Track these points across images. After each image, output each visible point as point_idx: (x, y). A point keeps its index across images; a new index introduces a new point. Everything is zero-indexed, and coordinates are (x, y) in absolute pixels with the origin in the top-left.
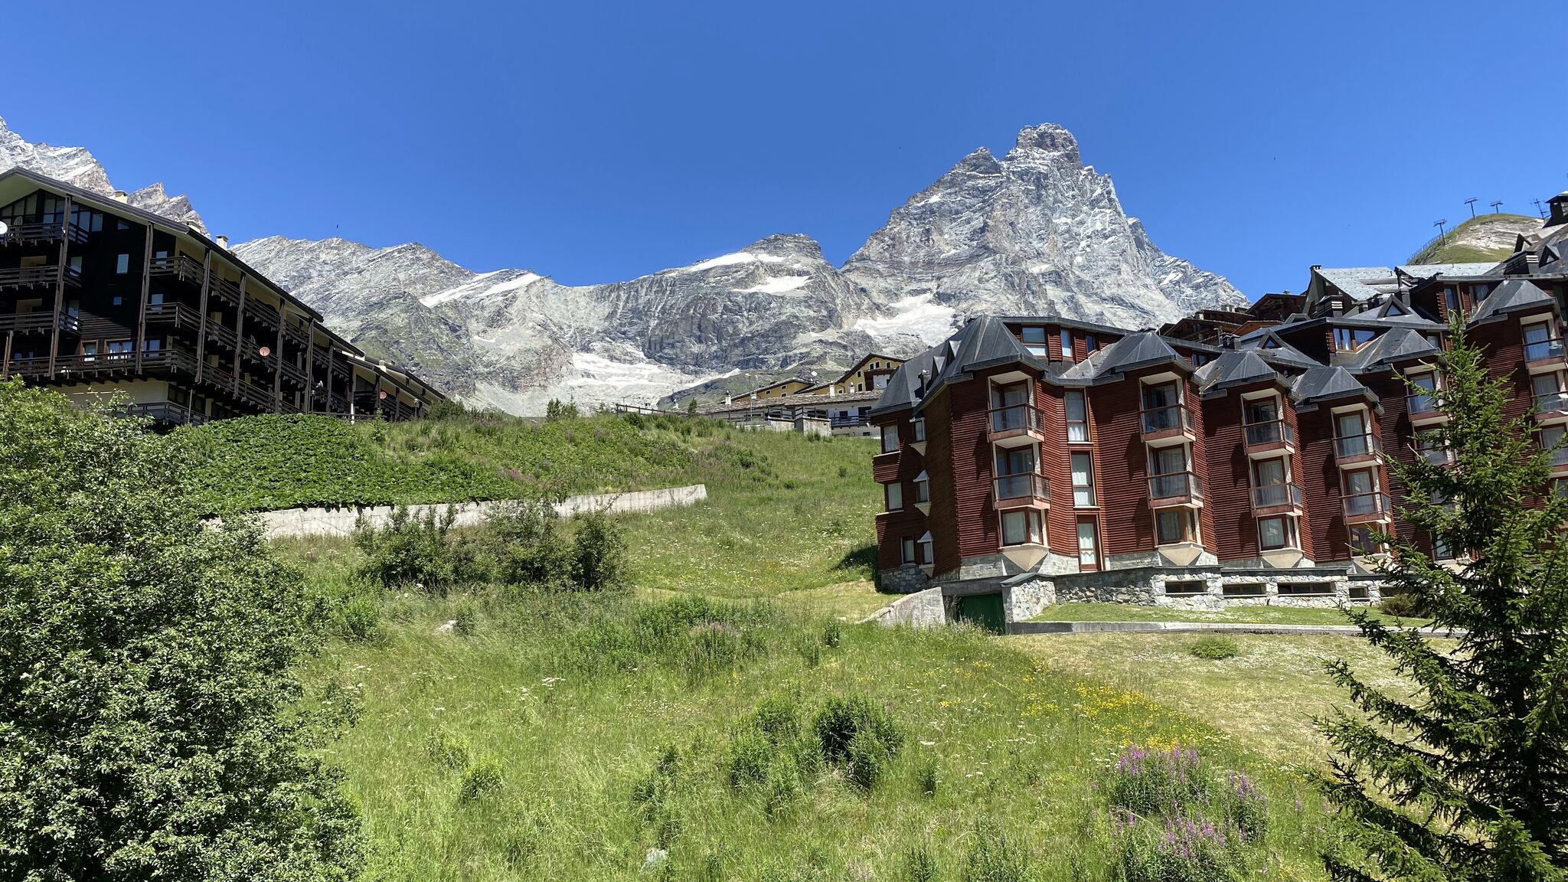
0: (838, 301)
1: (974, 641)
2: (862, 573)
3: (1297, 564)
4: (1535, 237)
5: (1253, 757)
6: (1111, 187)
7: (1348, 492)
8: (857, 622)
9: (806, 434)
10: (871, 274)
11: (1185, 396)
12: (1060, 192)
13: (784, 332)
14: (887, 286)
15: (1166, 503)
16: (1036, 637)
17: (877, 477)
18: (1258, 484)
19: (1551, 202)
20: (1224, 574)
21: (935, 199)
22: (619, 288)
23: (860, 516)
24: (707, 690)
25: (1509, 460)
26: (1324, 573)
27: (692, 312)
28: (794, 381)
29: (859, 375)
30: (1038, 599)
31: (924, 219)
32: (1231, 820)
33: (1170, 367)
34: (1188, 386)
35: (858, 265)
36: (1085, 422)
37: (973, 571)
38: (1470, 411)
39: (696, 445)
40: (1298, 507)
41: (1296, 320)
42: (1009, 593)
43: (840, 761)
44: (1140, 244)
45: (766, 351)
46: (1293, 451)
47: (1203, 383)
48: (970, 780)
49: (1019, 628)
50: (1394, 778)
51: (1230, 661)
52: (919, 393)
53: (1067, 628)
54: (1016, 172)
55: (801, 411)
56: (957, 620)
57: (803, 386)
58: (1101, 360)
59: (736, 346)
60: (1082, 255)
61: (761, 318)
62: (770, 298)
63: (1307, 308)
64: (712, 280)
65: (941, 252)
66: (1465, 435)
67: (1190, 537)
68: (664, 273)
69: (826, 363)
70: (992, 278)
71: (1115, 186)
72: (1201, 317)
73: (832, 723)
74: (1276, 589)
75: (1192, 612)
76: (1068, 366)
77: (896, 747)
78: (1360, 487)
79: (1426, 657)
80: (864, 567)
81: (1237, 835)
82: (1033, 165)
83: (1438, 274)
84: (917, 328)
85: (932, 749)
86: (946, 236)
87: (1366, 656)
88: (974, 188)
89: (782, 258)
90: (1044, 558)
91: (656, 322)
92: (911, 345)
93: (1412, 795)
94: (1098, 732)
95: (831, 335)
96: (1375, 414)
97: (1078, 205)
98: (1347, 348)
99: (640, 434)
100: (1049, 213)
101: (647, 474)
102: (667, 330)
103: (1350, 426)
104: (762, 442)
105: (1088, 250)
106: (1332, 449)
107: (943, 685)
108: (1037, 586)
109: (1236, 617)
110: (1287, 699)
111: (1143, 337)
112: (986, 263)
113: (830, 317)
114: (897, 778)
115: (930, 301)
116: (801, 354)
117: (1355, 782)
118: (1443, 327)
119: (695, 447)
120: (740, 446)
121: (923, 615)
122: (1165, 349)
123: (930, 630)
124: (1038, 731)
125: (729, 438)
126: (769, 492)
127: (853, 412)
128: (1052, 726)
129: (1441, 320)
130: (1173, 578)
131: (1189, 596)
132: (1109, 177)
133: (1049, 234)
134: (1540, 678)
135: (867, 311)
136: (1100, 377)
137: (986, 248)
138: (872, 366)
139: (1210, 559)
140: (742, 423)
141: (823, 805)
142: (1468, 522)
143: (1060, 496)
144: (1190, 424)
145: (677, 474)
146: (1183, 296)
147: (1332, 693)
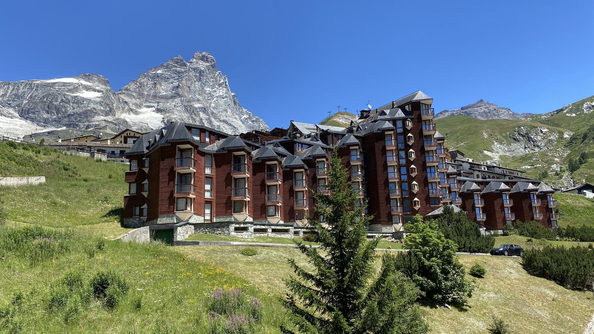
0: (115, 105)
1: (161, 248)
2: (116, 219)
3: (278, 222)
4: (356, 122)
5: (260, 292)
6: (227, 80)
7: (296, 198)
8: (112, 240)
9: (95, 159)
10: (130, 97)
11: (247, 161)
12: (208, 78)
13: (88, 114)
14: (137, 102)
15: (238, 198)
16: (186, 247)
17: (126, 180)
18: (269, 194)
19: (361, 111)
20: (255, 225)
21: (159, 72)
22: (9, 84)
23: (117, 195)
24: (39, 268)
25: (346, 195)
26: (286, 226)
27: (45, 100)
28: (91, 136)
29: (121, 137)
30: (187, 232)
31: (154, 79)
32: (251, 315)
33: (243, 150)
34: (249, 157)
35: (125, 92)
36: (212, 166)
37: (163, 220)
38: (337, 178)
39: (42, 159)
40: (280, 203)
41: (285, 139)
42: (176, 229)
43: (101, 298)
44: (235, 103)
45: (80, 121)
46: (280, 183)
47: (254, 157)
48: (155, 304)
49: (179, 243)
50: (306, 298)
51: (254, 256)
52: (148, 148)
53: (197, 243)
54: (192, 68)
55: (94, 149)
56: (155, 240)
57: (96, 138)
58: (220, 144)
59: (65, 117)
60: (214, 103)
61: (79, 107)
62: (84, 99)
63: (288, 134)
64: (57, 87)
65: (160, 93)
66: (335, 186)
67: (244, 211)
68: (33, 81)
69: (106, 130)
70: (180, 106)
71: (228, 80)
72: (254, 132)
73: (99, 282)
74: (271, 231)
75: (242, 238)
76: (208, 145)
77: (126, 291)
78: (300, 197)
79: (318, 258)
80: (117, 216)
81: (252, 320)
82: (199, 67)
83: (328, 129)
84: (147, 121)
85: (141, 291)
86: (163, 87)
87: (298, 255)
88: (176, 71)
89: (91, 84)
90: (191, 216)
91: (27, 101)
92: (144, 127)
93: (310, 305)
94: (206, 284)
95: (110, 118)
96: (307, 173)
97: (214, 85)
98: (300, 150)
99: (14, 151)
100: (203, 86)
101: (15, 169)
102: (32, 106)
103: (299, 176)
104: (74, 160)
105: (217, 102)
106: (293, 184)
107: (147, 266)
108: (187, 227)
109: (257, 240)
110: (272, 270)
111: (235, 138)
112: (178, 100)
113: (110, 111)
114: (125, 304)
115: (154, 111)
116: (96, 124)
117: (293, 300)
118: (328, 147)
119: (41, 159)
120: (64, 161)
121: (140, 237)
122: (242, 143)
123: (144, 244)
124: (183, 283)
125: (59, 157)
126: (75, 182)
127: (117, 152)
128: (189, 282)
129: (328, 145)
130: (237, 226)
131: (242, 232)
132: (226, 77)
133: (203, 93)
134: (350, 265)
135: (127, 111)
136: (219, 150)
137: (178, 94)
138: (127, 134)
139: (250, 219)
140: (66, 151)
141: (92, 316)
142: (333, 214)
143: (200, 193)
144: (248, 171)
145: (31, 170)
146: (248, 124)
147: (286, 268)
